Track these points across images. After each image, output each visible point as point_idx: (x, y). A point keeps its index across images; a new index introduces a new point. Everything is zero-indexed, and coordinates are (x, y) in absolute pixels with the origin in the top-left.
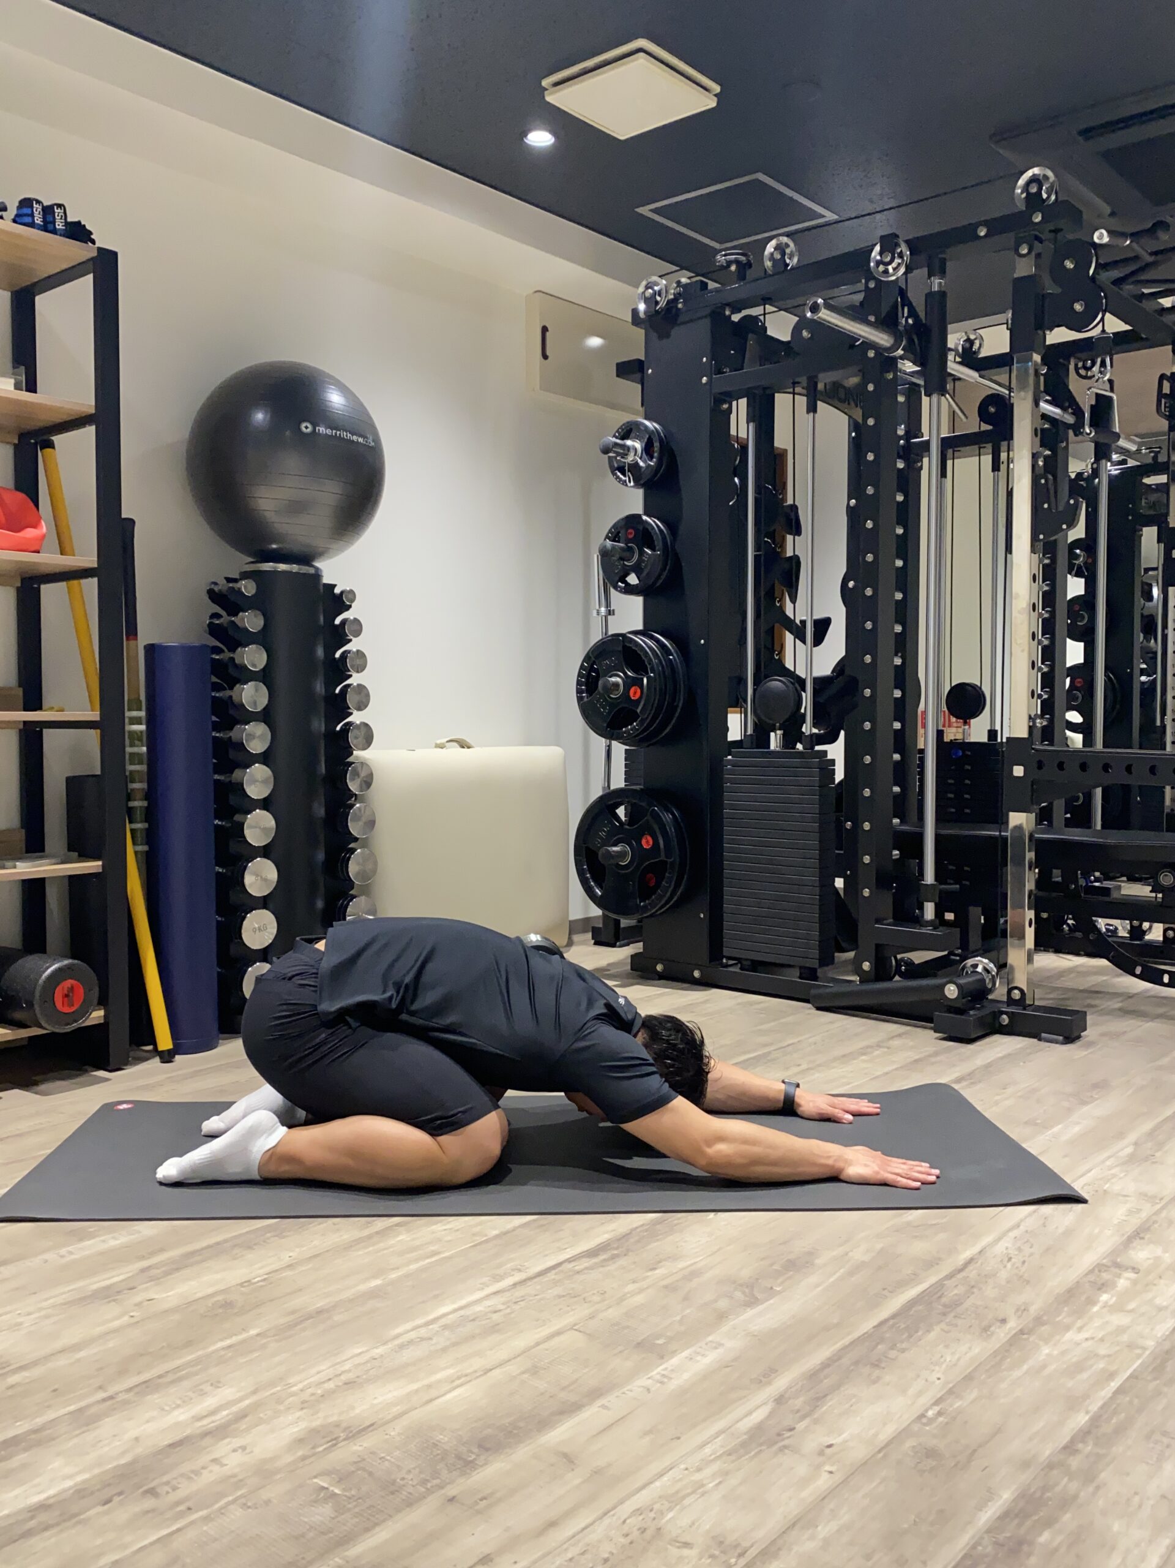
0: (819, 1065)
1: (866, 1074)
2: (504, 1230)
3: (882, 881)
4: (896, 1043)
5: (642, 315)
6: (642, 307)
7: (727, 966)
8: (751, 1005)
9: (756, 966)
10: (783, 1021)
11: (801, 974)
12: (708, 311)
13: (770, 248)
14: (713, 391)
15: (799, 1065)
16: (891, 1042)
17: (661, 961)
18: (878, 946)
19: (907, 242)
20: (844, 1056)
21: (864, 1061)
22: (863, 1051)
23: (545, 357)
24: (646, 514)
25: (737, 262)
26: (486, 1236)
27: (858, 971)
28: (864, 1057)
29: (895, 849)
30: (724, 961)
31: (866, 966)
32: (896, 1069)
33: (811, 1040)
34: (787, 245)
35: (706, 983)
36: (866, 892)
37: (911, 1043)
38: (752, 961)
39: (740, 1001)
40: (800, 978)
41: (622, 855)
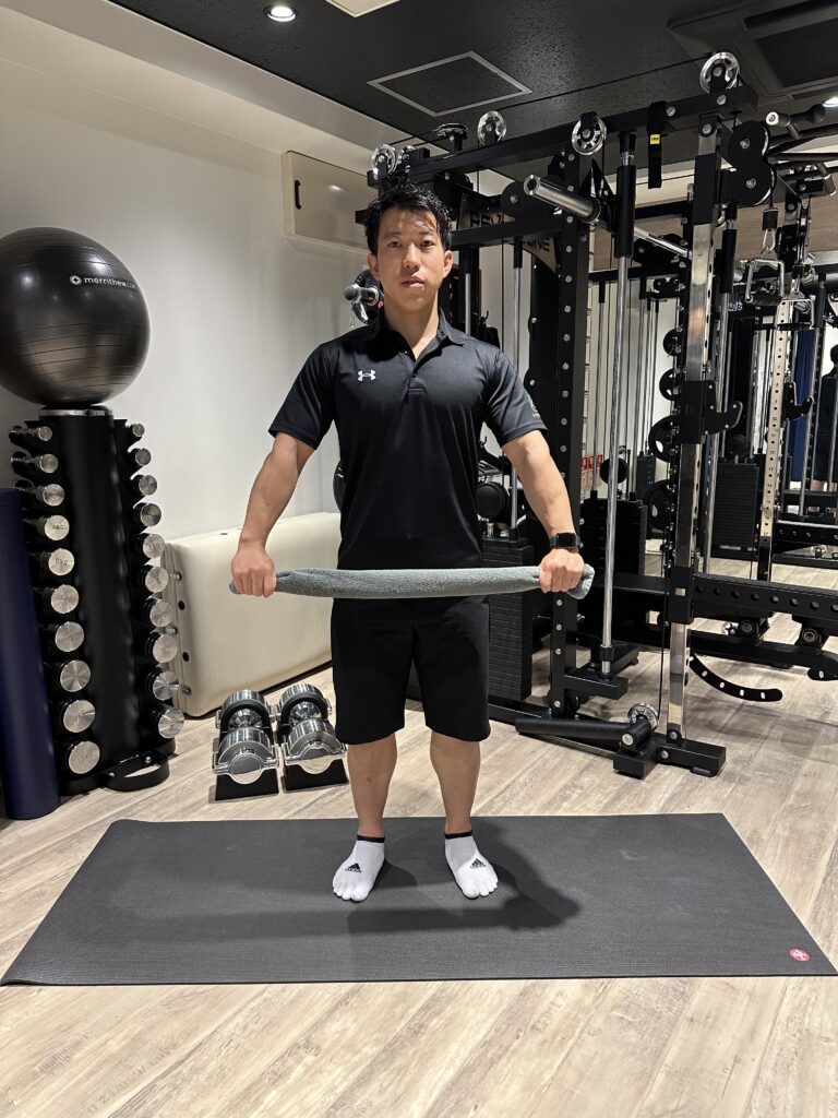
5: (376, 178)
6: (376, 171)
11: (507, 703)
12: (432, 177)
13: (482, 123)
18: (566, 690)
19: (603, 119)
23: (298, 206)
25: (453, 133)
27: (552, 707)
31: (557, 704)
34: (497, 119)
36: (558, 651)
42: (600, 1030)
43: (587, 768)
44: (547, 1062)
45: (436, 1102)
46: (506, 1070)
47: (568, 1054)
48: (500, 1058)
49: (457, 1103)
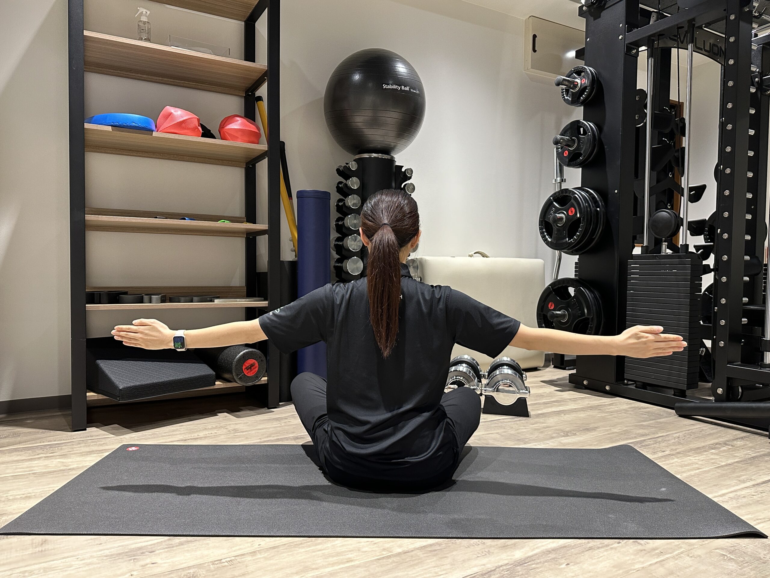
0: (679, 453)
1: (713, 463)
2: (406, 549)
3: (733, 338)
4: (739, 443)
7: (627, 385)
8: (640, 409)
9: (645, 386)
10: (659, 420)
11: (674, 392)
14: (626, 43)
15: (664, 451)
16: (735, 442)
17: (586, 379)
18: (729, 379)
20: (698, 448)
21: (712, 454)
22: (713, 447)
23: (534, 51)
24: (584, 120)
26: (391, 552)
27: (715, 394)
28: (713, 451)
29: (744, 317)
30: (626, 382)
31: (720, 391)
32: (737, 462)
33: (675, 435)
35: (613, 394)
36: (722, 344)
37: (751, 445)
38: (644, 383)
39: (633, 406)
40: (674, 395)
41: (563, 316)
42: (699, 556)
43: (742, 438)
44: (642, 560)
45: (536, 555)
46: (601, 555)
47: (663, 560)
48: (599, 548)
49: (554, 559)
